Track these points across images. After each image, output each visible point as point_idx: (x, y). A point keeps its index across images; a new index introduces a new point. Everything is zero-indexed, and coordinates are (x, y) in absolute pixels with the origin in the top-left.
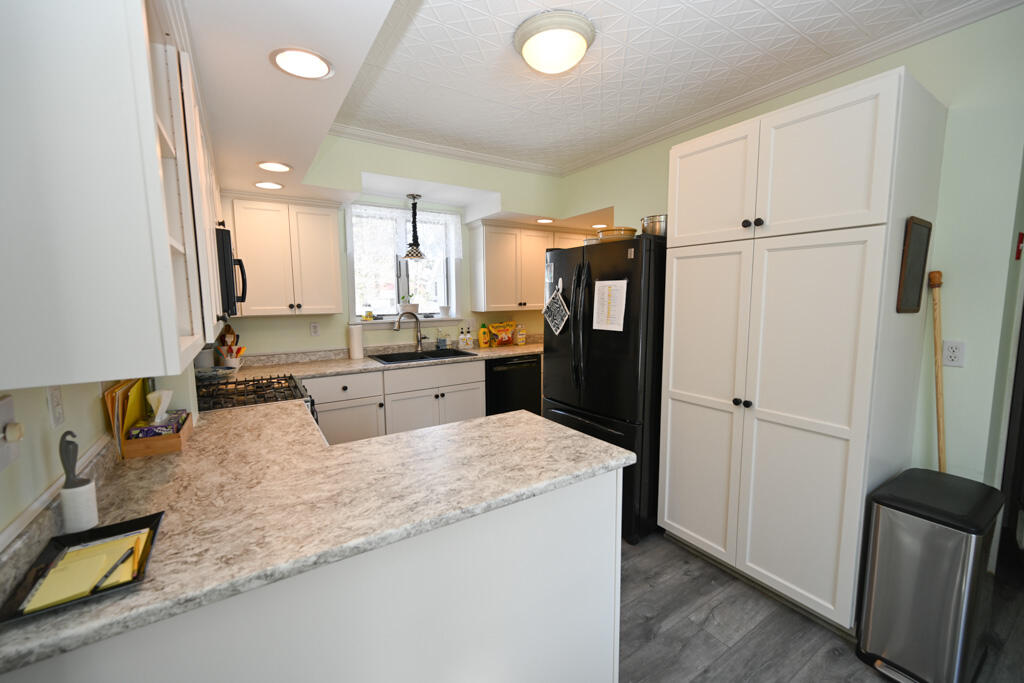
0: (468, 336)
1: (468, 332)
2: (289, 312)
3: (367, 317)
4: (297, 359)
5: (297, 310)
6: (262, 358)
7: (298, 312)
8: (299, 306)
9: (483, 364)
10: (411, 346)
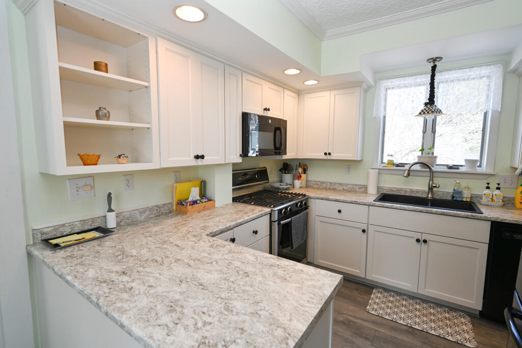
0: (497, 192)
1: (498, 188)
2: (324, 157)
3: (388, 164)
4: (335, 187)
5: (329, 156)
6: (318, 183)
7: (328, 157)
8: (330, 154)
9: (488, 224)
10: (424, 191)
